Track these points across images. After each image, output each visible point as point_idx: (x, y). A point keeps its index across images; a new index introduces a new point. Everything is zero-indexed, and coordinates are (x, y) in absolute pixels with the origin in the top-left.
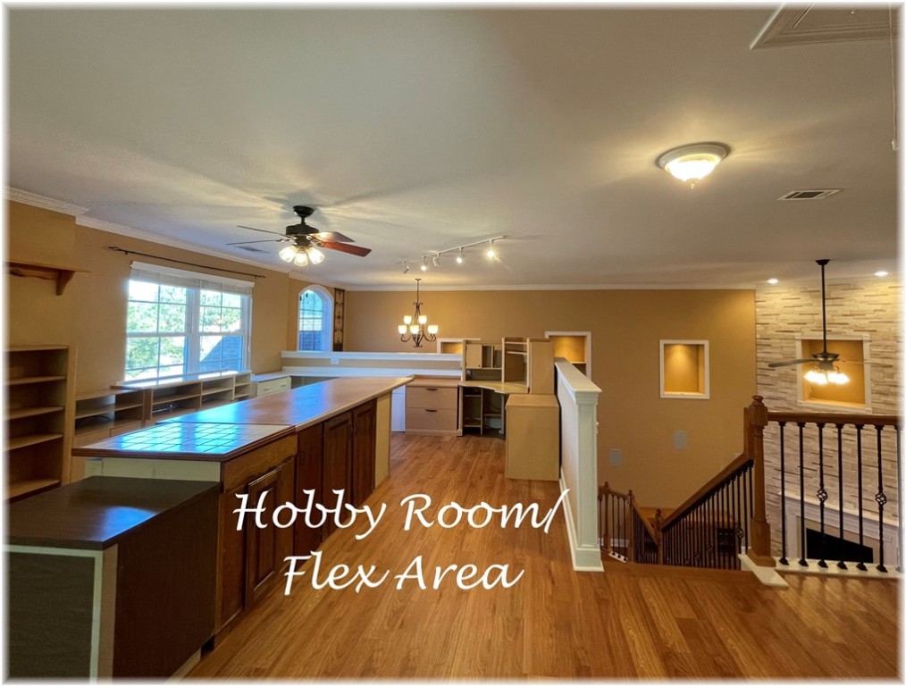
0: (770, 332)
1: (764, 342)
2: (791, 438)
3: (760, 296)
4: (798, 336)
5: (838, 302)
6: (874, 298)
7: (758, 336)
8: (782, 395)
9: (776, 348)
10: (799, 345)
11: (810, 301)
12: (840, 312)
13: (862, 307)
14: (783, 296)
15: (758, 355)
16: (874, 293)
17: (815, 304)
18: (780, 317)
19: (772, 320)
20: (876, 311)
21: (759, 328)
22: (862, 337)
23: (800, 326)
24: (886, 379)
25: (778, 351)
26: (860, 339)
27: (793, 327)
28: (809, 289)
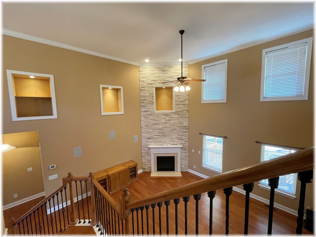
0: (145, 84)
1: (143, 89)
2: (152, 126)
3: (141, 69)
4: (154, 86)
5: (166, 72)
6: (176, 71)
7: (141, 87)
8: (149, 110)
9: (147, 91)
10: (154, 89)
11: (158, 72)
12: (167, 76)
13: (173, 74)
14: (149, 69)
15: (141, 94)
16: (176, 69)
17: (159, 73)
18: (148, 78)
19: (145, 79)
20: (177, 75)
21: (141, 83)
22: (173, 85)
23: (155, 82)
24: (179, 100)
25: (148, 92)
26: (172, 86)
27: (152, 82)
28: (158, 67)
